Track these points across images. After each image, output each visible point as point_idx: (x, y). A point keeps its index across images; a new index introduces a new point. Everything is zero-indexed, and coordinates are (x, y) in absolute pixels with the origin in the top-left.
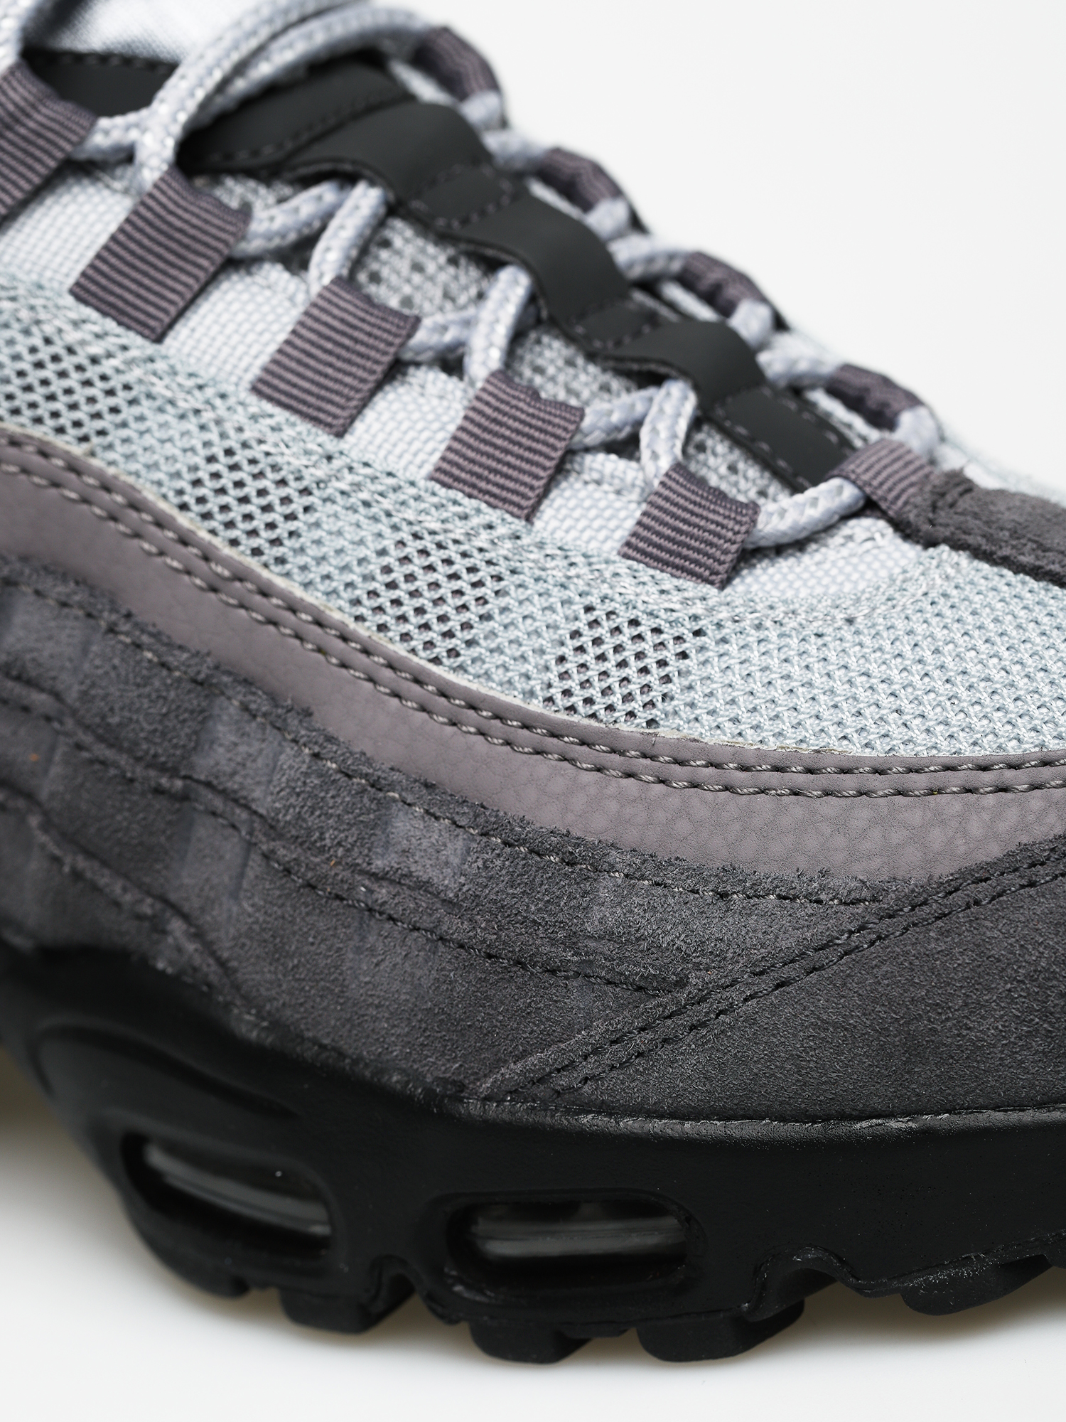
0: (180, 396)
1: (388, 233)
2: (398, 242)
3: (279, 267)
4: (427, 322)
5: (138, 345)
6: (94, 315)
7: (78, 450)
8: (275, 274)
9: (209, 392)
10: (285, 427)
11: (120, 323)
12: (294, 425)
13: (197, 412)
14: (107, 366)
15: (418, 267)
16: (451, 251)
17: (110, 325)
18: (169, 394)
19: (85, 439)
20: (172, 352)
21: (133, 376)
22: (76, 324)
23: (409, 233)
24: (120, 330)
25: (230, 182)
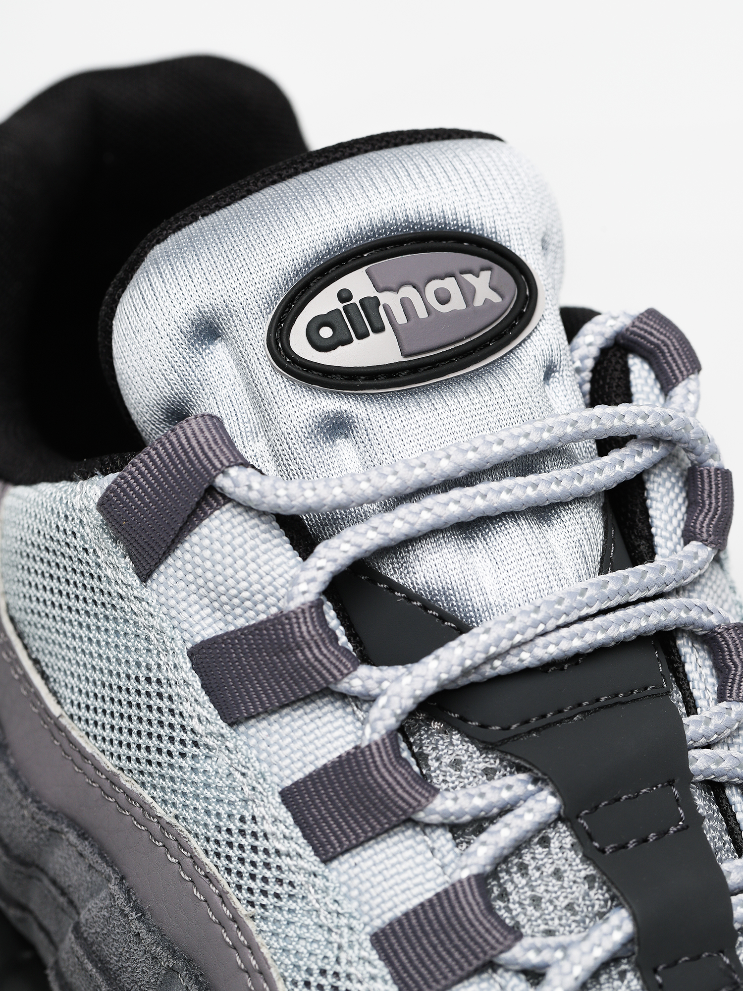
0: (323, 913)
1: (551, 834)
2: (554, 844)
3: (449, 836)
4: (526, 942)
5: (311, 858)
6: (290, 821)
7: (243, 910)
8: (443, 839)
9: (343, 921)
10: (379, 980)
11: (305, 836)
12: (386, 982)
13: (330, 930)
14: (285, 862)
15: (558, 874)
16: (591, 871)
17: (297, 833)
18: (317, 906)
19: (252, 904)
20: (333, 876)
21: (299, 879)
22: (275, 820)
23: (569, 841)
24: (302, 841)
25: (456, 737)
